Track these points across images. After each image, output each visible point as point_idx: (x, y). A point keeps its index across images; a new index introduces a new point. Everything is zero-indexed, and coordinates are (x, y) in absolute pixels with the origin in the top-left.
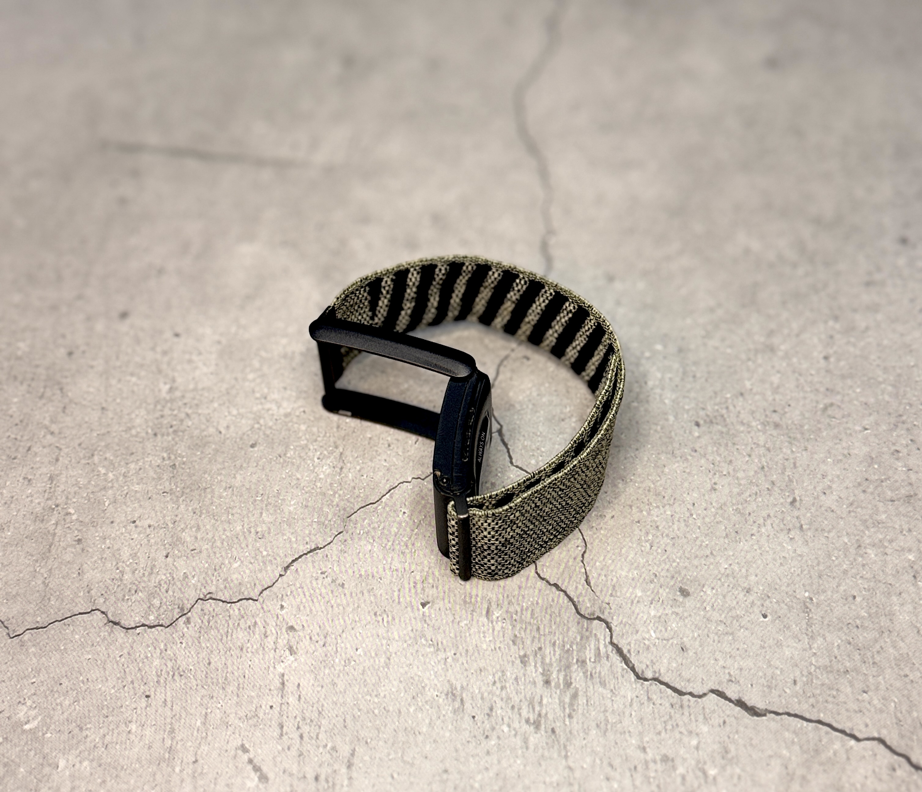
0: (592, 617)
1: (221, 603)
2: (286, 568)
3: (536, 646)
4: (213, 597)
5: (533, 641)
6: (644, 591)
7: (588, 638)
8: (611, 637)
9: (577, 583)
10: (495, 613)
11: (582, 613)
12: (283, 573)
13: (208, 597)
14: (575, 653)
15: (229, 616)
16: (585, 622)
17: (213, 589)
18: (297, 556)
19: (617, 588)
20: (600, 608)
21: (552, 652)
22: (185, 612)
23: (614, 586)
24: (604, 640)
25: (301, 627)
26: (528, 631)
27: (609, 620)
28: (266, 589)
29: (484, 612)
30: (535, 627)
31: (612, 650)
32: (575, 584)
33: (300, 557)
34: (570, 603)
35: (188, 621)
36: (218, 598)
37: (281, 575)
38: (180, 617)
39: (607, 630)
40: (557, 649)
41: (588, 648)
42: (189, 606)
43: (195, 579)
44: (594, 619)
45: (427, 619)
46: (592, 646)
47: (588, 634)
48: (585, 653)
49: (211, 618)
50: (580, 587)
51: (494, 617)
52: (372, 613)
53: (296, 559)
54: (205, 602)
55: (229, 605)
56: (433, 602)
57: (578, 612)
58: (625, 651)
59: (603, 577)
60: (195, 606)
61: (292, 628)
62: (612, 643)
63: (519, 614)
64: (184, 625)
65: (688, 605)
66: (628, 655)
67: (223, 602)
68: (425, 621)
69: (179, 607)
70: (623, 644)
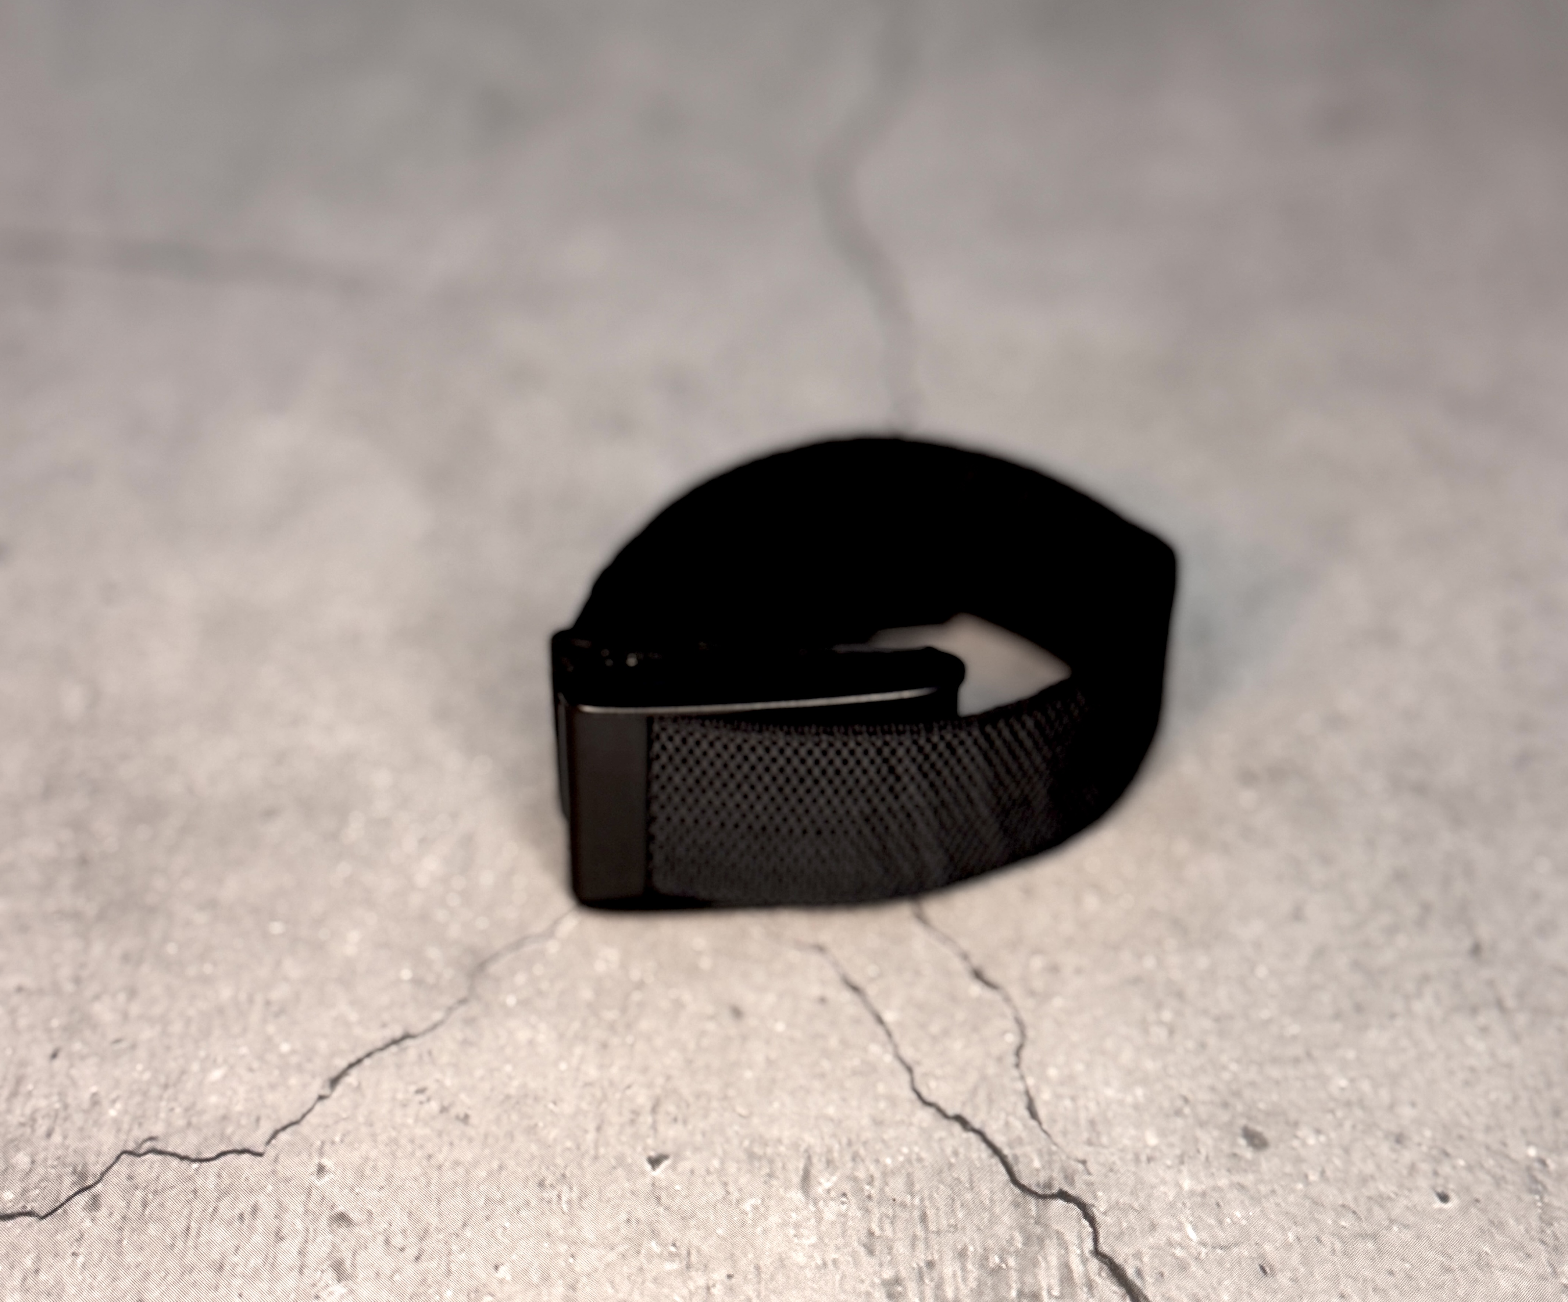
0: (1048, 1192)
1: (175, 1162)
2: (334, 1082)
3: (921, 1257)
4: (159, 1146)
5: (913, 1246)
6: (1162, 1133)
7: (1041, 1240)
8: (1096, 1240)
9: (1008, 1114)
10: (822, 1180)
11: (1024, 1181)
12: (326, 1091)
13: (148, 1145)
14: (1014, 1276)
15: (195, 1192)
16: (1032, 1204)
17: (158, 1129)
18: (360, 1053)
19: (1100, 1127)
20: (1064, 1170)
21: (959, 1273)
22: (90, 1182)
23: (1092, 1123)
24: (1080, 1246)
25: (365, 1217)
26: (900, 1225)
27: (1087, 1199)
28: (284, 1128)
29: (796, 1179)
30: (916, 1214)
31: (1101, 1269)
32: (1003, 1115)
33: (369, 1055)
34: (995, 1161)
35: (95, 1204)
36: (170, 1149)
37: (321, 1098)
38: (76, 1194)
39: (1085, 1223)
40: (970, 1266)
41: (1043, 1264)
42: (98, 1169)
43: (119, 1106)
44: (1053, 1196)
45: (663, 1195)
46: (1054, 1261)
47: (1038, 1230)
48: (1035, 1276)
49: (151, 1197)
50: (1017, 1124)
51: (820, 1190)
52: (532, 1184)
53: (359, 1061)
54: (138, 1160)
55: (195, 1165)
56: (679, 1156)
57: (1014, 1180)
58: (1130, 1272)
59: (1068, 1103)
60: (115, 1168)
61: (342, 1219)
62: (1097, 1253)
63: (877, 1183)
64: (83, 1214)
65: (1264, 1166)
66: (1138, 1282)
67: (183, 1158)
68: (658, 1199)
69: (74, 1172)
70: (1122, 1255)
